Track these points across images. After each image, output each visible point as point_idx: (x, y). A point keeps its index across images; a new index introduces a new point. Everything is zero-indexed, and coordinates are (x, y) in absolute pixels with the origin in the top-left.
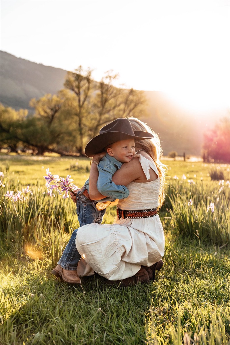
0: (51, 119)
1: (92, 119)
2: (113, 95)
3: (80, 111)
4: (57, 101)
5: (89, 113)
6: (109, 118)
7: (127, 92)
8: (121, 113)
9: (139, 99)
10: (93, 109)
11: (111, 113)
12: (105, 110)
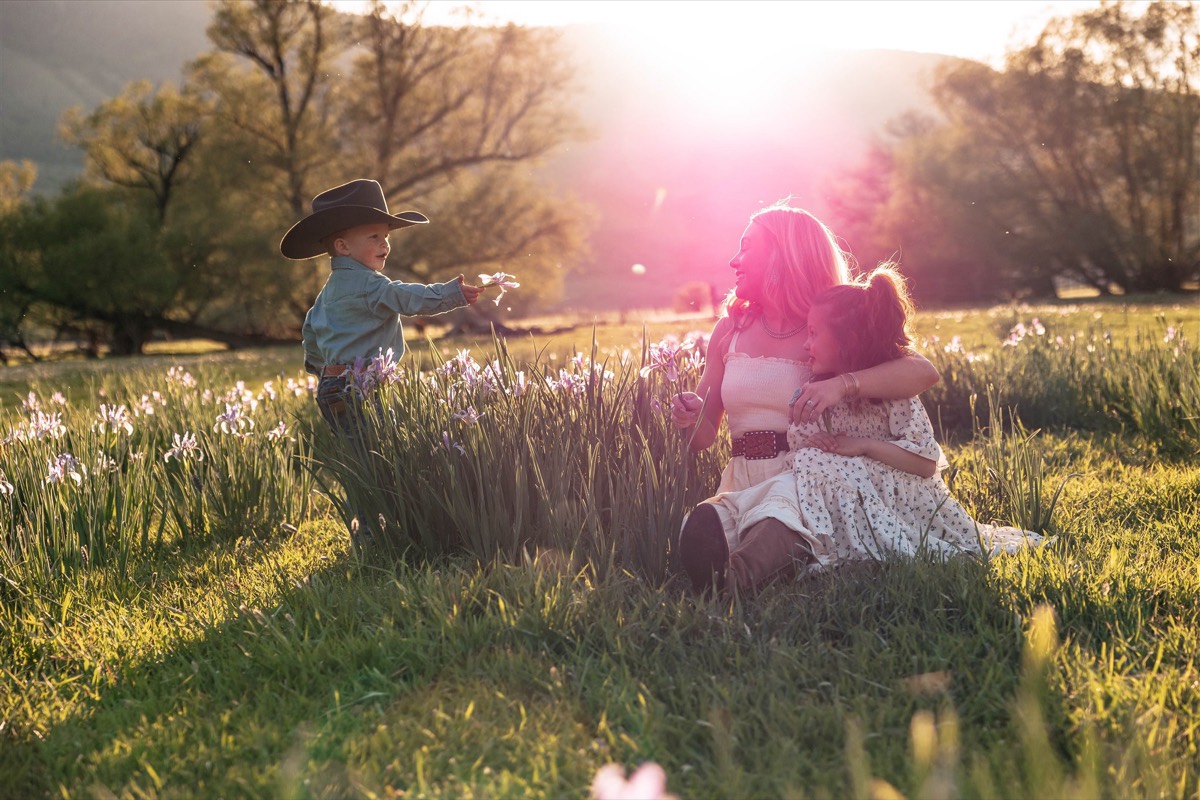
0: (160, 192)
2: (427, 60)
3: (292, 140)
4: (183, 108)
5: (336, 146)
6: (423, 162)
7: (490, 41)
8: (474, 133)
10: (349, 126)
11: (429, 139)
12: (399, 127)
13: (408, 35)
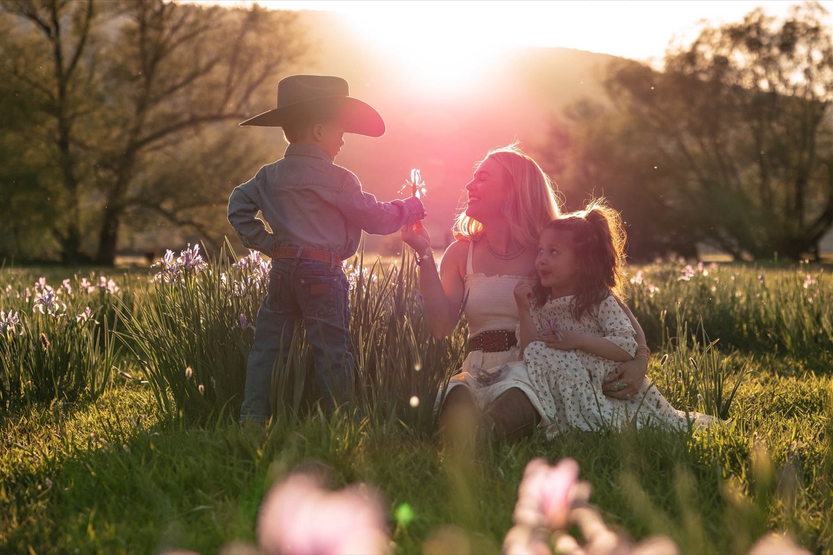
1: (109, 125)
2: (182, 31)
3: (62, 92)
5: (100, 99)
6: (174, 117)
7: (237, 19)
8: (219, 95)
9: (282, 44)
10: (112, 83)
11: (180, 98)
12: (155, 86)
13: (167, 10)
